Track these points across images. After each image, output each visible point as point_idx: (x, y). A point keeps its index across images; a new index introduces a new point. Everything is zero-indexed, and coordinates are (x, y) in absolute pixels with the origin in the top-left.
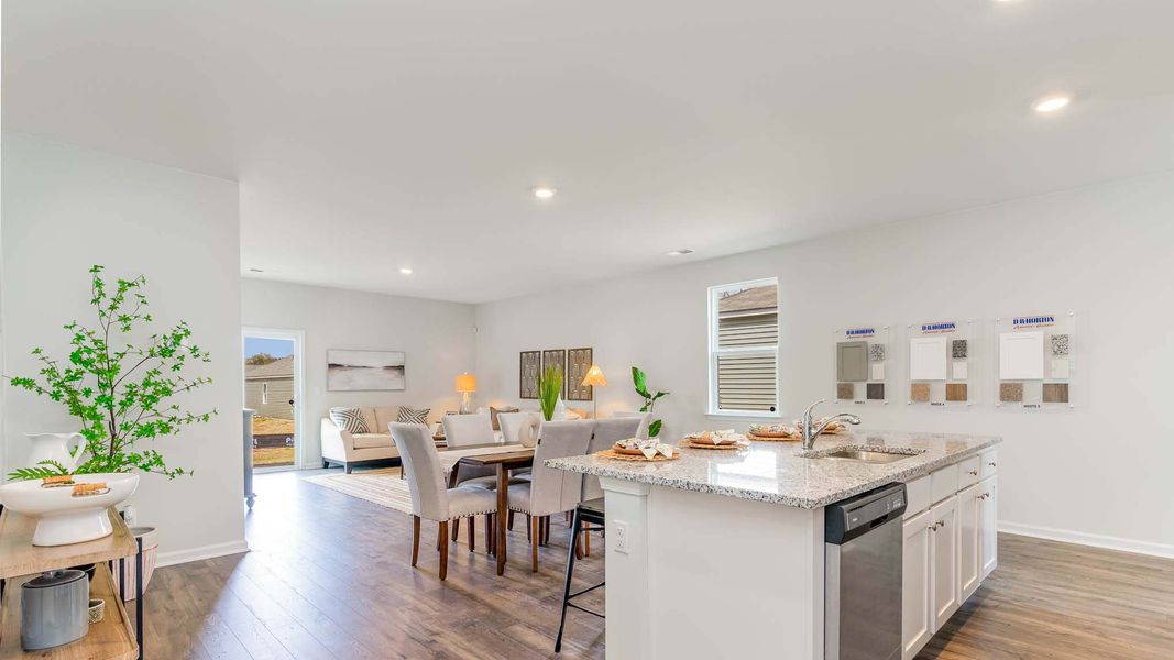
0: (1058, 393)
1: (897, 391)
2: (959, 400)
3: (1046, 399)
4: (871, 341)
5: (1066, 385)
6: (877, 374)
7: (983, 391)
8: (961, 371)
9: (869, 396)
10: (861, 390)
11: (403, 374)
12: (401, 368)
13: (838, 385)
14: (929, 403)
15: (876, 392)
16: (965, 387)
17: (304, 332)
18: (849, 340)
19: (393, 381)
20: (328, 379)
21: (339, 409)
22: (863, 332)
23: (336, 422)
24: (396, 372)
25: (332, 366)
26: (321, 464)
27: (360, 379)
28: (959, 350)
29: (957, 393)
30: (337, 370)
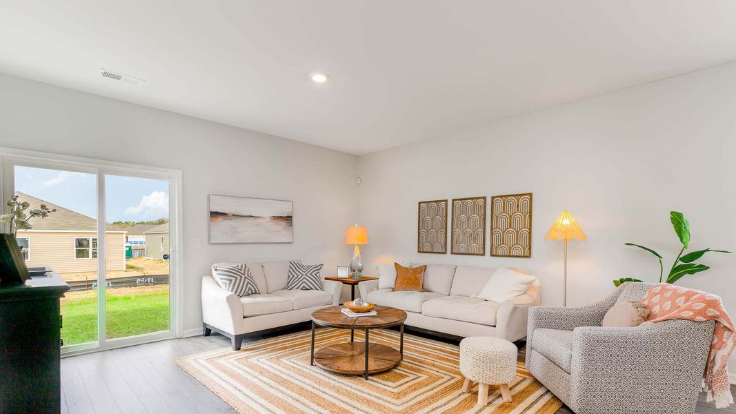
11: (291, 225)
12: (288, 219)
17: (181, 172)
19: (279, 232)
20: (209, 231)
21: (223, 266)
23: (220, 282)
24: (284, 223)
25: (214, 214)
26: (201, 331)
27: (246, 230)
30: (220, 219)
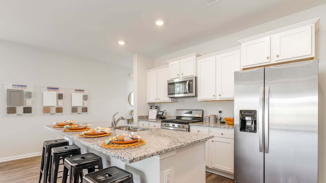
0: (85, 110)
1: (37, 109)
2: (60, 112)
3: (83, 111)
4: (25, 90)
5: (87, 108)
6: (28, 103)
7: (67, 109)
8: (61, 103)
9: (25, 112)
10: (20, 110)
13: (7, 107)
14: (50, 114)
15: (28, 110)
16: (62, 108)
18: (13, 89)
22: (21, 86)
28: (60, 97)
29: (59, 110)
